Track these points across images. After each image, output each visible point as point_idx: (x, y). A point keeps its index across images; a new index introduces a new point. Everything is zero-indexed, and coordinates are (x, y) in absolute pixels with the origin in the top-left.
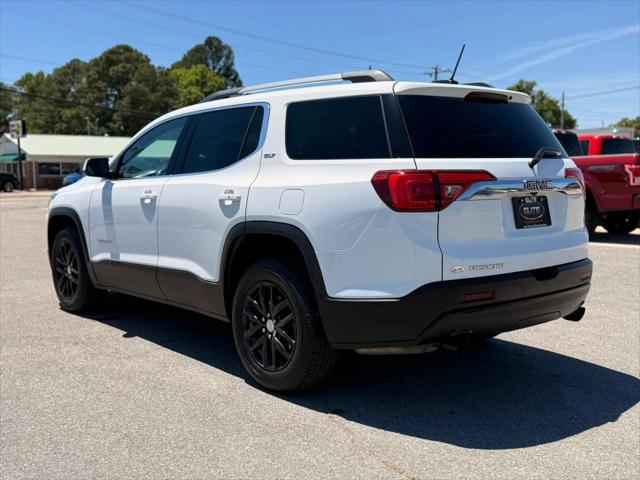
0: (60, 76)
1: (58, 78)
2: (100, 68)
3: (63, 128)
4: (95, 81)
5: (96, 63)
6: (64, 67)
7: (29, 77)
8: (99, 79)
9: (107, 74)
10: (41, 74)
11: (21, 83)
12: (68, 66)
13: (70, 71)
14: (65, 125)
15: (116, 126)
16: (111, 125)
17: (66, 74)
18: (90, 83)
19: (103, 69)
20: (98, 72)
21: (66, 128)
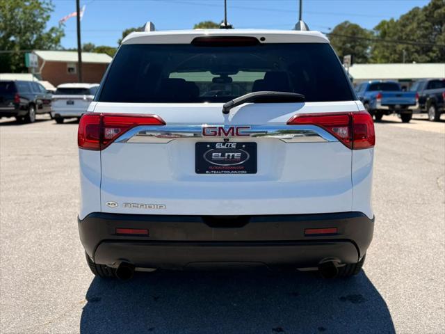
0: (403, 20)
1: (403, 22)
2: (428, 12)
3: (395, 58)
4: (423, 22)
5: (426, 9)
6: (407, 14)
7: (383, 23)
8: (426, 20)
9: (433, 17)
10: (392, 21)
11: (378, 28)
12: (410, 13)
13: (410, 16)
14: (397, 56)
15: (435, 55)
16: (431, 54)
17: (408, 19)
18: (419, 24)
19: (430, 13)
20: (426, 15)
21: (398, 58)
